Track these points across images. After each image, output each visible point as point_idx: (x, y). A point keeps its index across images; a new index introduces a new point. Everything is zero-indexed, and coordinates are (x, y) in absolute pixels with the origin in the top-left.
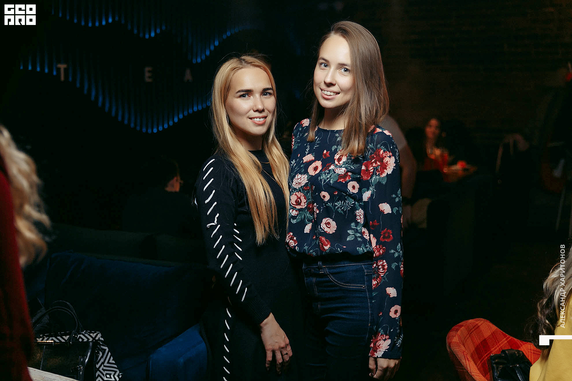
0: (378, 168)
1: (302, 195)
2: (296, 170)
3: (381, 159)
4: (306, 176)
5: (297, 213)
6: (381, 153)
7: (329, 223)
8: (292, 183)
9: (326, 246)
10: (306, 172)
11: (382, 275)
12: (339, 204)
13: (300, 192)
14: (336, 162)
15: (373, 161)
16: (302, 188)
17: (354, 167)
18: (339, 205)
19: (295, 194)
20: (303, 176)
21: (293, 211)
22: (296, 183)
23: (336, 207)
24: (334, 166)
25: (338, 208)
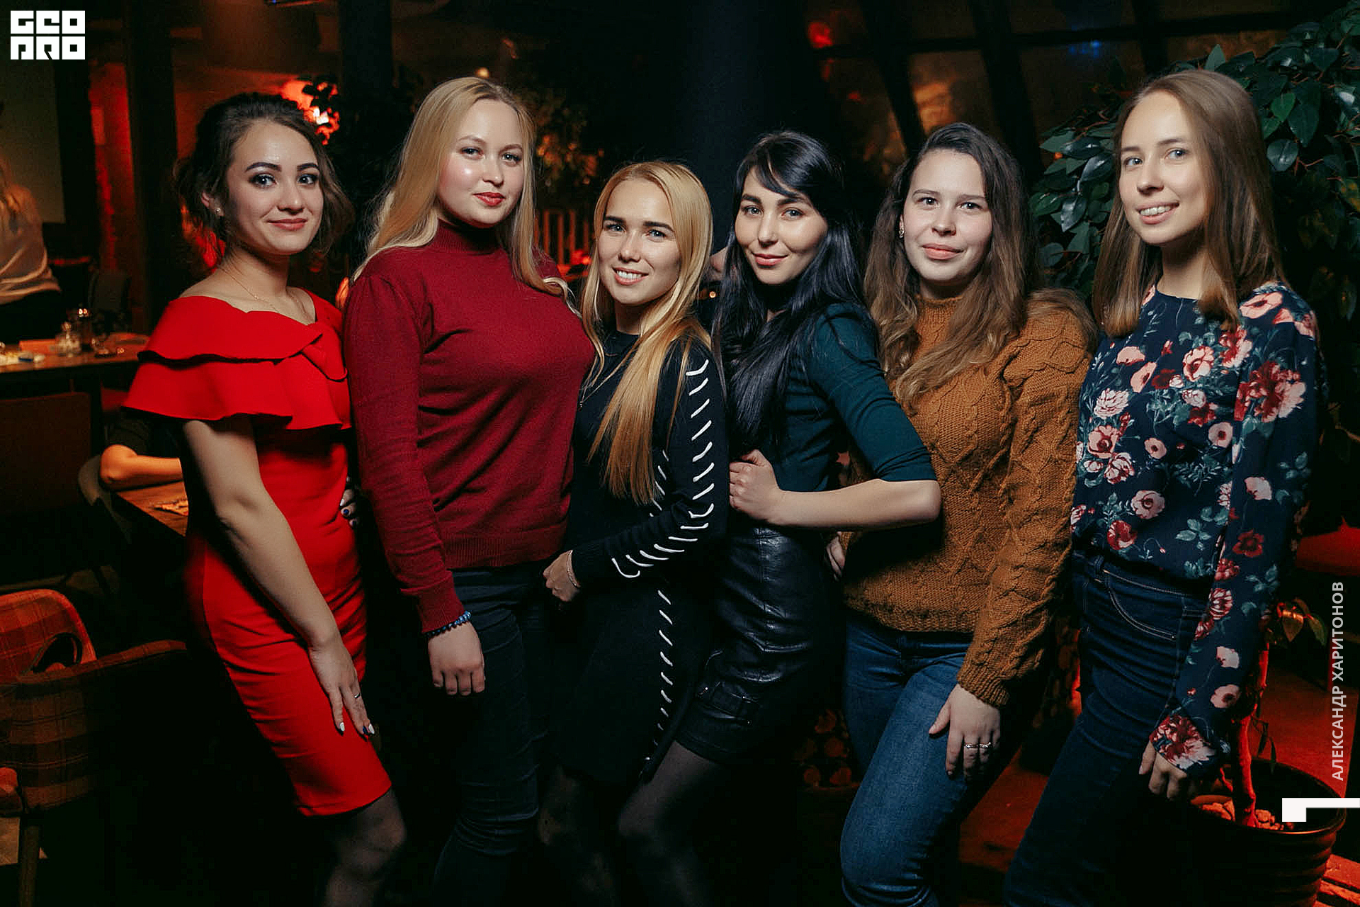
0: (1259, 402)
1: (1115, 433)
2: (1103, 381)
3: (1271, 384)
4: (1125, 395)
5: (1098, 468)
6: (1274, 372)
7: (1149, 501)
8: (1094, 407)
9: (1126, 540)
10: (1127, 386)
11: (1215, 619)
12: (1183, 467)
13: (1109, 427)
14: (1186, 373)
15: (1253, 384)
16: (1117, 418)
17: (1222, 392)
18: (1184, 469)
19: (1096, 429)
20: (1120, 394)
21: (1091, 463)
22: (1102, 408)
23: (1177, 473)
24: (1180, 381)
25: (1181, 474)
